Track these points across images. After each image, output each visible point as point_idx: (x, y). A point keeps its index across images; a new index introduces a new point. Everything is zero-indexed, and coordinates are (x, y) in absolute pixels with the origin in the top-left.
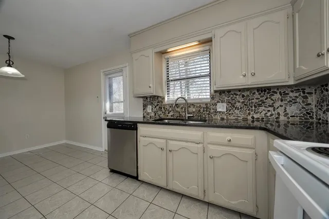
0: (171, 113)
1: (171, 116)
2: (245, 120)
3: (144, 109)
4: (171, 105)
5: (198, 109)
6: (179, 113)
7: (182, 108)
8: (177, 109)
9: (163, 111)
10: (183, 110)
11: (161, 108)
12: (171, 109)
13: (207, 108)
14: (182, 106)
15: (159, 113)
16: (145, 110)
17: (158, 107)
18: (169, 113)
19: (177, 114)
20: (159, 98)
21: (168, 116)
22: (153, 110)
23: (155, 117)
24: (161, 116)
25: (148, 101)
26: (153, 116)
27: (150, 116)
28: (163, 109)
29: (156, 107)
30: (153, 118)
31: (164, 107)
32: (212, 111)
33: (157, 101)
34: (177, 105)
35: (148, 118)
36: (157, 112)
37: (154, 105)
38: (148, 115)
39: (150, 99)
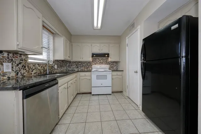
0: (34, 71)
1: (35, 73)
2: (59, 72)
4: (34, 64)
6: (40, 70)
7: (42, 67)
9: (28, 70)
11: (25, 67)
12: (34, 68)
14: (42, 65)
15: (22, 71)
17: (20, 66)
18: (32, 71)
19: (38, 72)
20: (23, 56)
21: (31, 74)
22: (14, 69)
23: (17, 78)
24: (24, 75)
25: (4, 56)
26: (12, 77)
27: (8, 77)
28: (27, 67)
29: (18, 65)
30: (13, 79)
31: (28, 66)
32: (53, 68)
33: (19, 58)
34: (38, 64)
35: (4, 81)
36: (19, 71)
37: (15, 63)
38: (3, 76)
39: (8, 55)
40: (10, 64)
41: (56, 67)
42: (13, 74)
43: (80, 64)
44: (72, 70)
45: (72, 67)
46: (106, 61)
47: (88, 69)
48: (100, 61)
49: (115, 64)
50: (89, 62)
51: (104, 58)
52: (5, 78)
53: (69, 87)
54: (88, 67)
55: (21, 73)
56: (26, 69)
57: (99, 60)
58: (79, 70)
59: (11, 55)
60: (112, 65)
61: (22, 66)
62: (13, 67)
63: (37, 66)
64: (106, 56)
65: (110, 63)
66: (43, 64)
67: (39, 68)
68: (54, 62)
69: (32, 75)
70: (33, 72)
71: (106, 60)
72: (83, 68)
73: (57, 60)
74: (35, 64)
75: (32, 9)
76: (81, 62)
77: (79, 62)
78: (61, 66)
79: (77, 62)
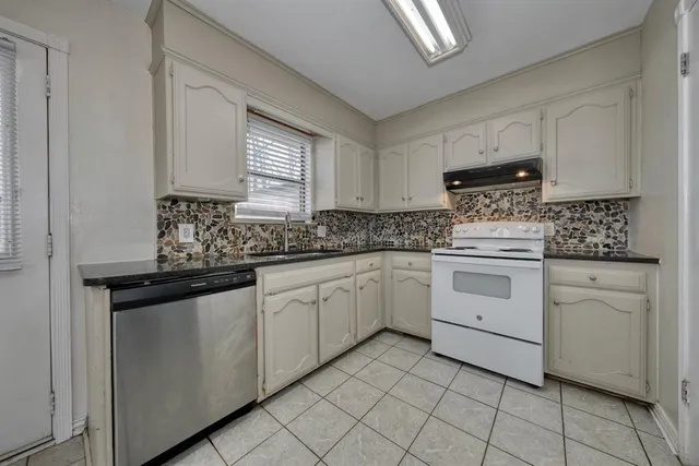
0: (251, 244)
1: (251, 248)
3: (162, 235)
4: (250, 226)
5: (296, 234)
6: (267, 241)
7: (272, 233)
8: (263, 234)
9: (232, 238)
10: (274, 236)
11: (226, 232)
12: (249, 235)
13: (307, 231)
14: (273, 228)
15: (219, 242)
16: (166, 238)
17: (214, 230)
18: (245, 243)
19: (263, 245)
20: (220, 207)
21: (242, 249)
22: (200, 238)
23: (207, 256)
24: (224, 251)
25: (181, 209)
26: (197, 253)
27: (188, 254)
28: (230, 233)
29: (209, 228)
30: (197, 259)
31: (233, 230)
32: (313, 236)
33: (213, 213)
34: (262, 225)
35: (181, 261)
36: (212, 241)
37: (203, 224)
38: (178, 251)
39: (189, 207)
40: (191, 227)
41: (321, 231)
42: (199, 248)
43: (410, 219)
44: (384, 243)
45: (383, 232)
46: (532, 205)
47: (438, 241)
48: (494, 206)
49: (597, 217)
50: (443, 213)
51: (518, 188)
52: (181, 255)
53: (321, 299)
54: (436, 231)
55: (216, 246)
56: (227, 238)
57: (487, 201)
58: (407, 242)
59: (194, 206)
60: (578, 225)
61: (219, 231)
62: (197, 234)
63: (258, 229)
64: (522, 174)
65: (557, 209)
66: (277, 224)
67: (265, 235)
68: (313, 218)
69: (245, 251)
70: (246, 246)
71: (529, 198)
72: (420, 237)
73: (328, 211)
74: (253, 225)
75: (214, 89)
76: (414, 212)
77: (405, 214)
78: (343, 230)
79: (398, 214)
